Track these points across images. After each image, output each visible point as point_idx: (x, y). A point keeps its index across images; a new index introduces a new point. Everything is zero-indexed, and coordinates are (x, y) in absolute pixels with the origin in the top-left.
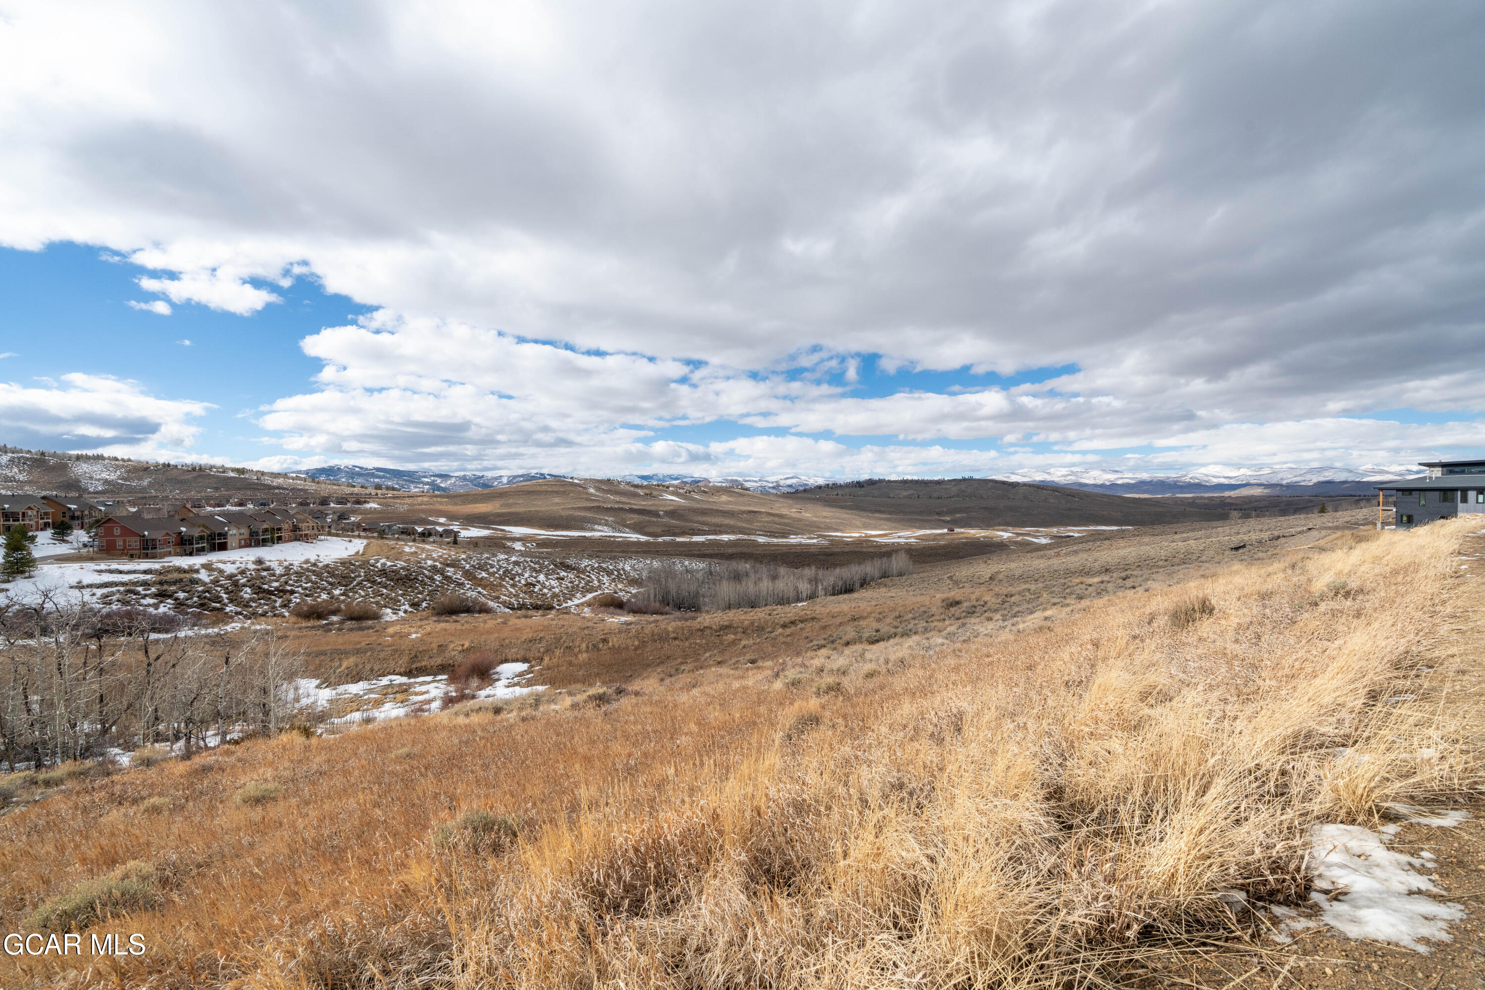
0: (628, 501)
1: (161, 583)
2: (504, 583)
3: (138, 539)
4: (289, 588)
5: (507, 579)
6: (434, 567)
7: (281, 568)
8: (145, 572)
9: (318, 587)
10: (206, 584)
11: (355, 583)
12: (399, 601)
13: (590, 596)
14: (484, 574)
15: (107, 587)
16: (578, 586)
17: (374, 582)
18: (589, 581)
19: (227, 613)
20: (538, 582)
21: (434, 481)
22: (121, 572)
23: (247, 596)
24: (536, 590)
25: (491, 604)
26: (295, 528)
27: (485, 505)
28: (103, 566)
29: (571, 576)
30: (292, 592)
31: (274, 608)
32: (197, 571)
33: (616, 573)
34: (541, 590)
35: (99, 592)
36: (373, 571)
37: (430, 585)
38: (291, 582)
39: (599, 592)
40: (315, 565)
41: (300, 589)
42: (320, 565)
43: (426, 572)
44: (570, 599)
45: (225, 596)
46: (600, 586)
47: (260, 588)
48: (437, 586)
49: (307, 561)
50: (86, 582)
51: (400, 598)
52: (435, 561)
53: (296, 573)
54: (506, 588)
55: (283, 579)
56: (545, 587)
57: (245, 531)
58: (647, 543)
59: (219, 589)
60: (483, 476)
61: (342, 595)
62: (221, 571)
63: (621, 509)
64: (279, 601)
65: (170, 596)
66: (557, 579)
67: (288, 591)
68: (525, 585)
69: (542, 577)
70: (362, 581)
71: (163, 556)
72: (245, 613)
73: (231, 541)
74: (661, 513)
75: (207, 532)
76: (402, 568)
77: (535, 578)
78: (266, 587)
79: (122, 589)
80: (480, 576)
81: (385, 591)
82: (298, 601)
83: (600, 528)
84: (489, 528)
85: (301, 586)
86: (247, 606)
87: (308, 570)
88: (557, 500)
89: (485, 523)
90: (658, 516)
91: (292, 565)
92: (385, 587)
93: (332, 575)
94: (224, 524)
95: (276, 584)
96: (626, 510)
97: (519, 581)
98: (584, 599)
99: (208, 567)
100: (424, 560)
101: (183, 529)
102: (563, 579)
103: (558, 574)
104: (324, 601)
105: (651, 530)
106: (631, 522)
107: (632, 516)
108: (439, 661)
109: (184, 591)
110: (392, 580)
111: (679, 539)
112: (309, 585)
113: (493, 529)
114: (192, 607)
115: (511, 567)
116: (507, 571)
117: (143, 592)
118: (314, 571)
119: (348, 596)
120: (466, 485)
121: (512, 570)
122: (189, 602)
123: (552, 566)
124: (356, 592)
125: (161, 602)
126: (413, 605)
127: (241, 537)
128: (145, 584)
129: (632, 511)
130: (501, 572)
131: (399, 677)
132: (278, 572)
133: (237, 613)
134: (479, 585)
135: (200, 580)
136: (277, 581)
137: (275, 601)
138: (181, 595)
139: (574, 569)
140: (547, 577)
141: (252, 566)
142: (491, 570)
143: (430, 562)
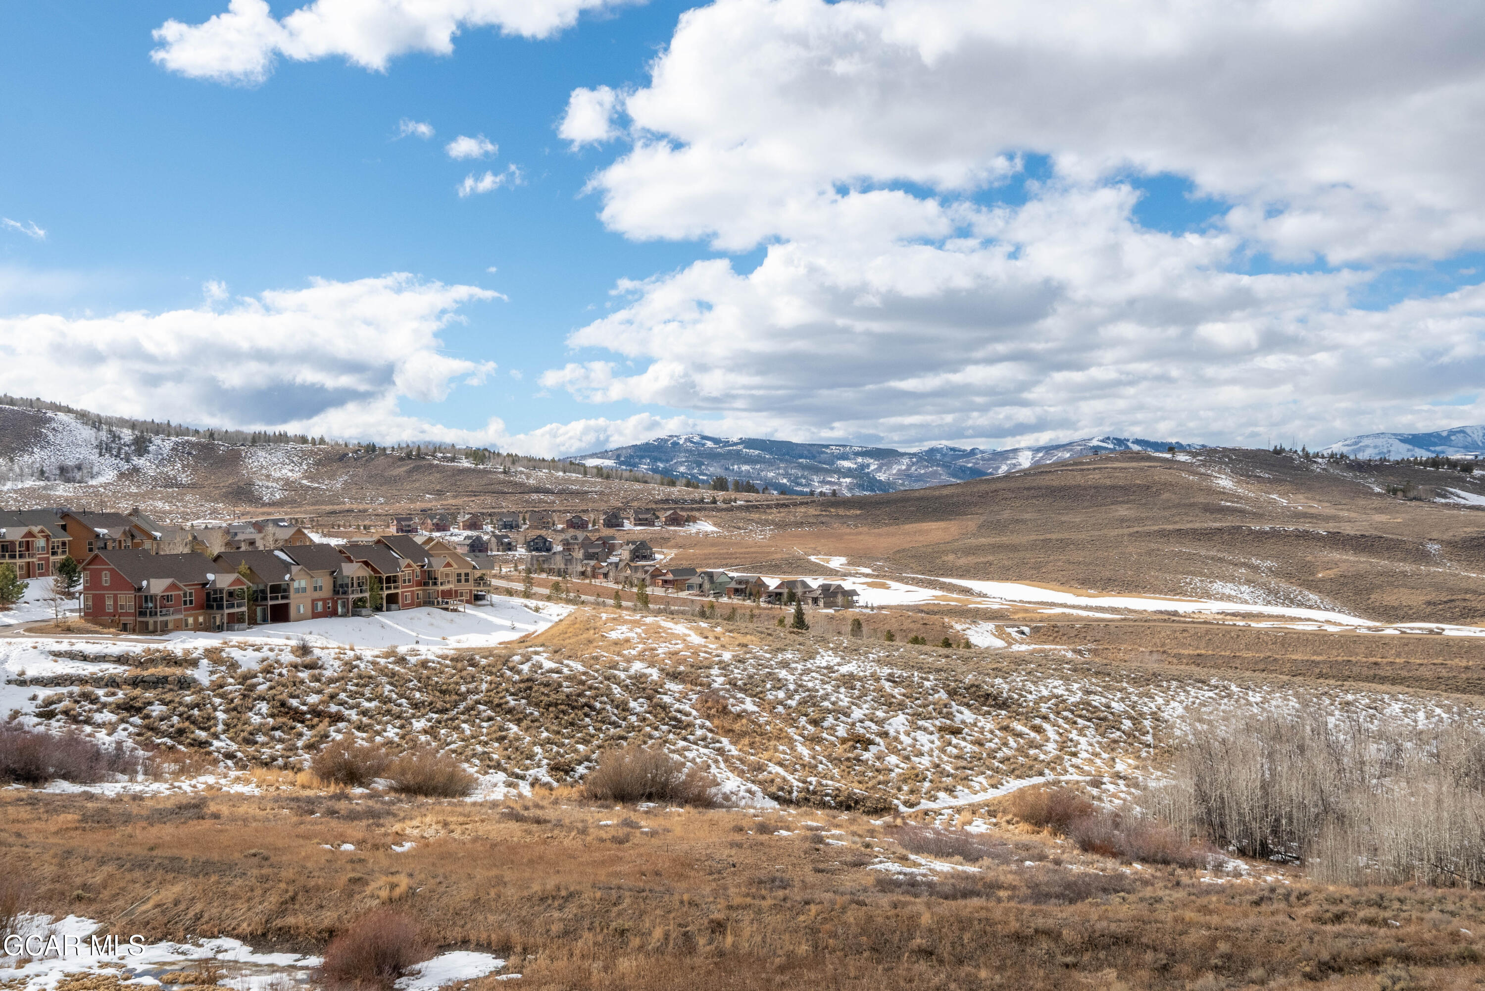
0: (1330, 511)
1: (135, 683)
2: (791, 731)
3: (131, 594)
4: (333, 708)
5: (803, 720)
6: (639, 678)
7: (337, 663)
8: (120, 660)
9: (389, 712)
10: (203, 690)
11: (462, 707)
12: (531, 757)
13: (1013, 785)
14: (749, 705)
15: (58, 684)
16: (992, 755)
17: (498, 707)
18: (1032, 744)
19: (210, 753)
20: (885, 735)
21: (863, 467)
22: (85, 658)
23: (256, 720)
24: (866, 755)
25: (731, 783)
26: (428, 578)
27: (942, 524)
28: (64, 646)
29: (987, 724)
30: (337, 718)
31: (293, 749)
32: (194, 663)
33: (1127, 724)
34: (879, 758)
35: (44, 693)
36: (509, 680)
37: (616, 725)
38: (343, 696)
39: (1050, 776)
40: (402, 661)
41: (353, 715)
42: (413, 660)
43: (616, 690)
44: (950, 791)
45: (221, 716)
46: (1058, 760)
47: (283, 704)
48: (631, 728)
49: (391, 653)
50: (31, 673)
51: (537, 749)
52: (652, 665)
53: (360, 677)
54: (791, 741)
55: (329, 690)
56: (896, 752)
57: (324, 581)
58: (1349, 641)
59: (217, 701)
60: (973, 452)
61: (425, 732)
62: (233, 665)
63: (1304, 536)
64: (308, 734)
65: (139, 710)
66: (941, 729)
67: (330, 715)
68: (844, 741)
69: (898, 723)
70: (478, 702)
71: (164, 629)
72: (239, 754)
73: (298, 603)
74: (1434, 548)
75: (247, 585)
76: (568, 678)
77: (880, 722)
78: (294, 703)
79: (76, 689)
80: (737, 709)
81: (514, 728)
82: (339, 737)
83: (1229, 589)
84: (931, 585)
85: (358, 706)
86: (249, 741)
87: (383, 671)
88: (1123, 511)
89: (930, 572)
90: (1421, 555)
91: (359, 658)
92: (518, 722)
93: (425, 685)
94: (287, 567)
95: (313, 699)
96: (1318, 538)
97: (832, 729)
98: (992, 794)
99: (213, 655)
100: (629, 661)
101: (211, 577)
102: (956, 732)
103: (949, 716)
104: (389, 743)
105: (1390, 598)
106: (1331, 573)
107: (1336, 556)
108: (328, 918)
109: (164, 703)
110: (537, 705)
111: (1452, 631)
112: (372, 705)
113: (943, 587)
114: (164, 734)
115: (829, 688)
116: (811, 700)
117: (103, 699)
118: (394, 674)
119: (435, 737)
120: (934, 474)
121: (825, 697)
122: (163, 725)
123: (943, 695)
124: (457, 728)
125: (123, 721)
126: (555, 769)
127: (317, 595)
128: (112, 683)
129: (1336, 540)
130: (793, 703)
131: (236, 943)
132: (328, 673)
133: (230, 756)
134: (728, 732)
135: (194, 681)
136: (319, 692)
137: (300, 735)
138: (157, 710)
139: (1004, 705)
140: (912, 723)
141: (288, 657)
142: (770, 696)
143: (638, 667)
